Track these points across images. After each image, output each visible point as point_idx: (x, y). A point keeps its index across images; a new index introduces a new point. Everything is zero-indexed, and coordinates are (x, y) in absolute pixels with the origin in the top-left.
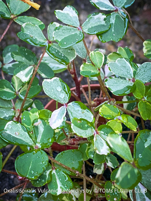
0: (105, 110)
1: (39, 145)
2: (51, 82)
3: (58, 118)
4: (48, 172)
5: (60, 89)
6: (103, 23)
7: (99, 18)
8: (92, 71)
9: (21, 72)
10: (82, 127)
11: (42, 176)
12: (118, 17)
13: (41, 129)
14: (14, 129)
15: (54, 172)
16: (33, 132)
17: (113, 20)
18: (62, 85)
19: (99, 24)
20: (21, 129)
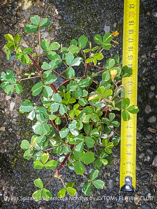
0: (71, 115)
1: (83, 139)
2: (61, 134)
3: (75, 133)
4: (91, 136)
5: (64, 131)
6: (39, 115)
7: (38, 116)
8: (58, 120)
9: (52, 144)
10: (79, 126)
11: (93, 138)
12: (37, 109)
13: (77, 138)
14: (78, 148)
15: (91, 134)
16: (78, 142)
17: (38, 111)
18: (62, 130)
19: (40, 117)
20: (78, 146)
